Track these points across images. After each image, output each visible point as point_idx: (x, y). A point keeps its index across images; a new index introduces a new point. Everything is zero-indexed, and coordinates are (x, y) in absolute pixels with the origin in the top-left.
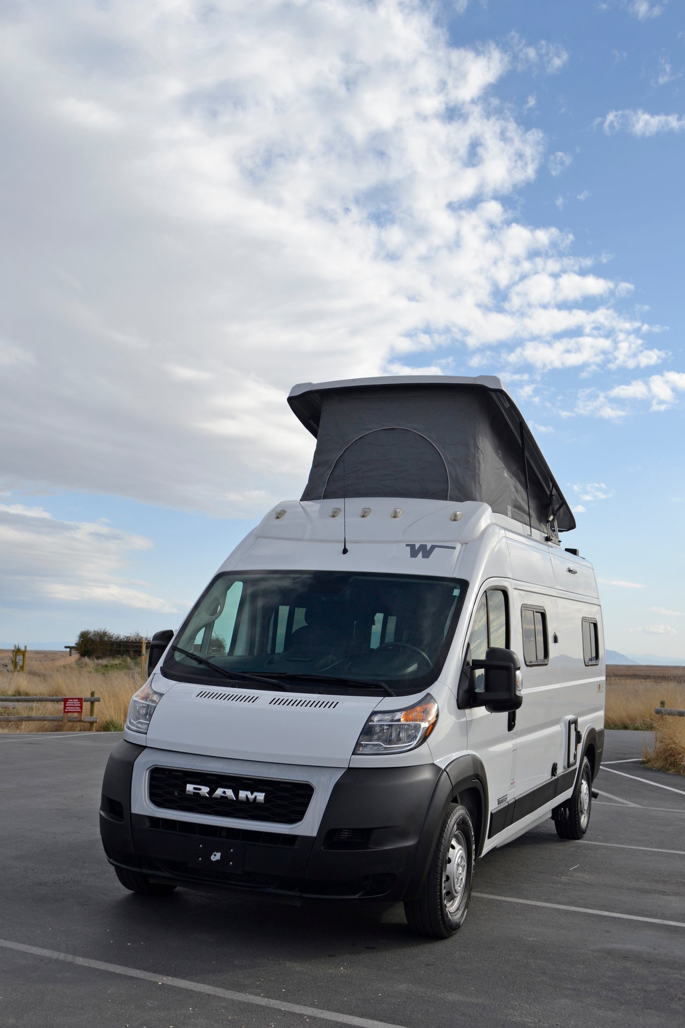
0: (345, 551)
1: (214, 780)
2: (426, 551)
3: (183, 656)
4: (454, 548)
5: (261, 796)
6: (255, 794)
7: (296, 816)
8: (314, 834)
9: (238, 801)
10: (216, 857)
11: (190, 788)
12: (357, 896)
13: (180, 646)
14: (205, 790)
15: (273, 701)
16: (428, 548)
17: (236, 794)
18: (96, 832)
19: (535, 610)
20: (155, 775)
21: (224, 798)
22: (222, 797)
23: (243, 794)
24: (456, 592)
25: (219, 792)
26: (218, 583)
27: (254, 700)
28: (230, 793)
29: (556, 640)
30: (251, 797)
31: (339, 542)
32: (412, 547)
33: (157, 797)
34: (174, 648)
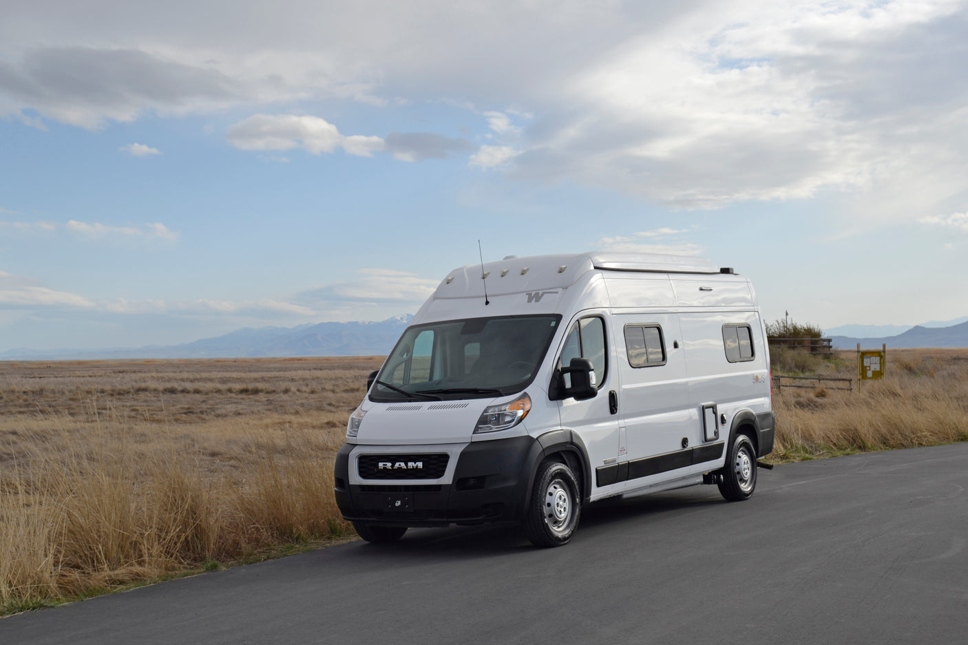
0: (487, 303)
1: (393, 458)
2: (537, 297)
3: (384, 387)
4: (557, 293)
5: (420, 465)
6: (417, 463)
7: (440, 474)
8: (451, 483)
9: (408, 470)
10: (398, 503)
11: (381, 465)
12: (480, 518)
13: (381, 380)
14: (389, 465)
15: (430, 408)
16: (540, 294)
17: (406, 465)
18: (334, 500)
19: (644, 327)
20: (363, 460)
21: (400, 468)
22: (399, 468)
23: (411, 464)
24: (553, 324)
25: (397, 465)
26: (408, 333)
27: (419, 408)
28: (403, 465)
29: (676, 345)
30: (415, 465)
31: (482, 297)
32: (530, 295)
33: (364, 473)
34: (378, 382)
